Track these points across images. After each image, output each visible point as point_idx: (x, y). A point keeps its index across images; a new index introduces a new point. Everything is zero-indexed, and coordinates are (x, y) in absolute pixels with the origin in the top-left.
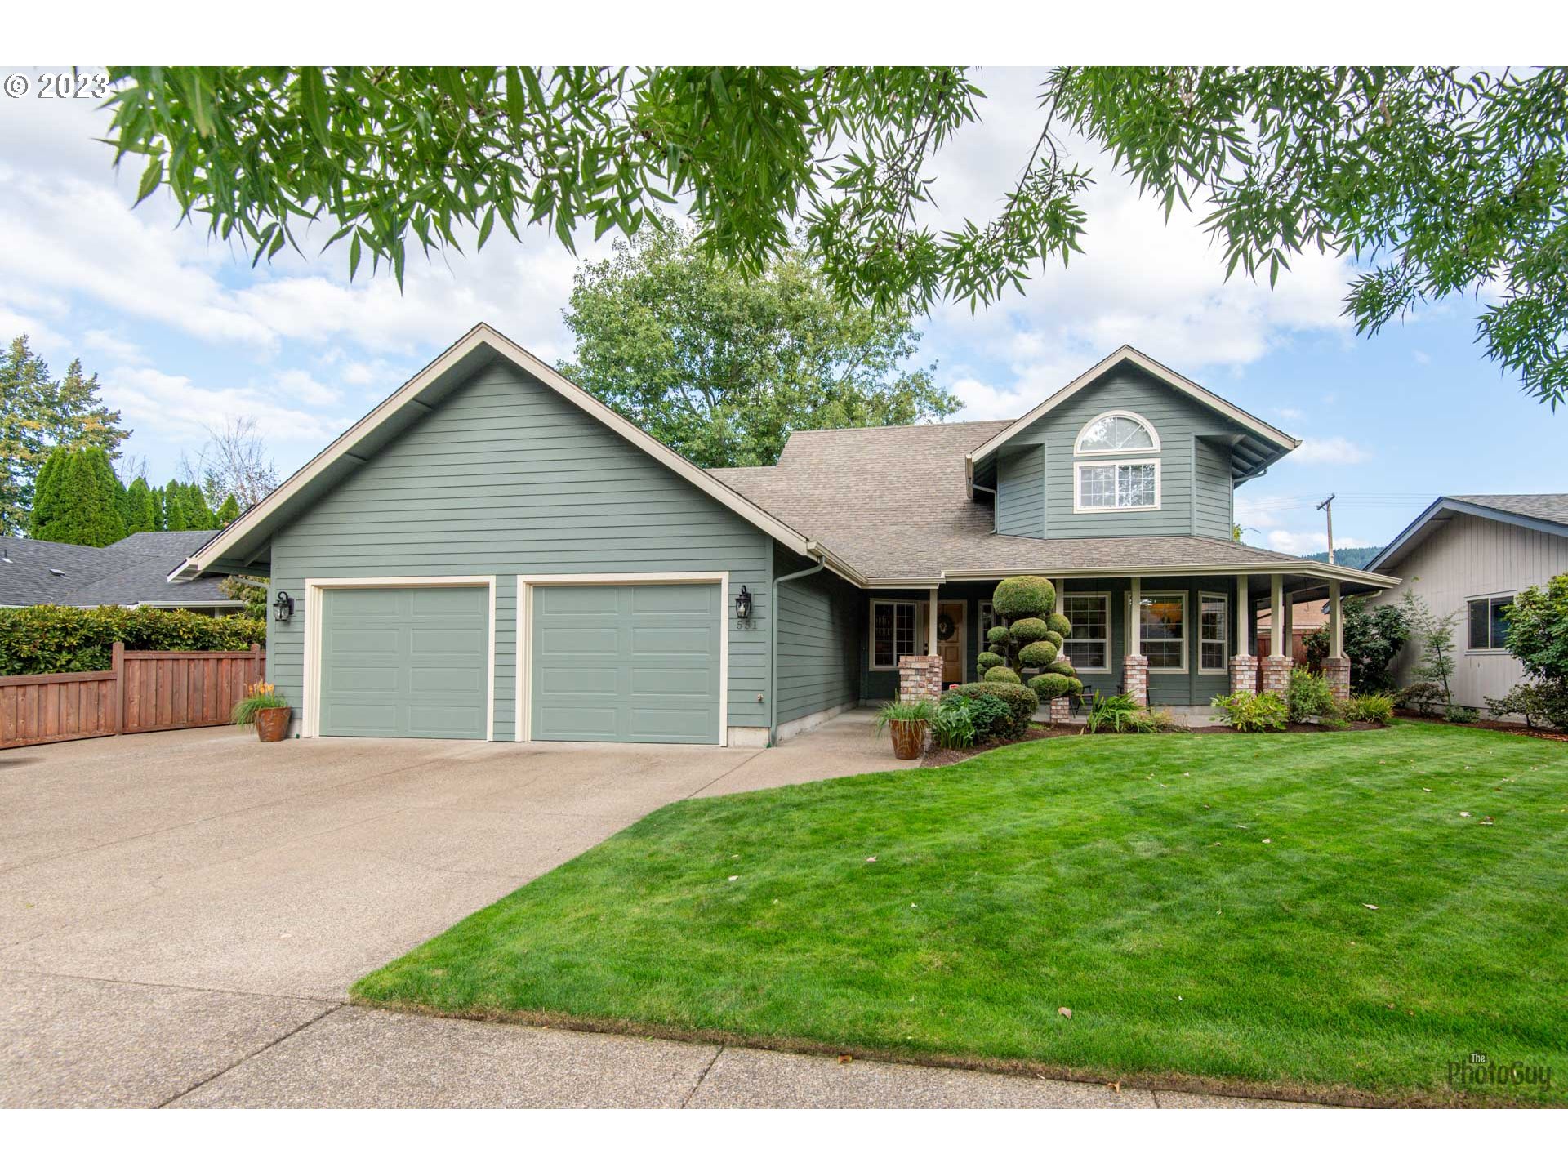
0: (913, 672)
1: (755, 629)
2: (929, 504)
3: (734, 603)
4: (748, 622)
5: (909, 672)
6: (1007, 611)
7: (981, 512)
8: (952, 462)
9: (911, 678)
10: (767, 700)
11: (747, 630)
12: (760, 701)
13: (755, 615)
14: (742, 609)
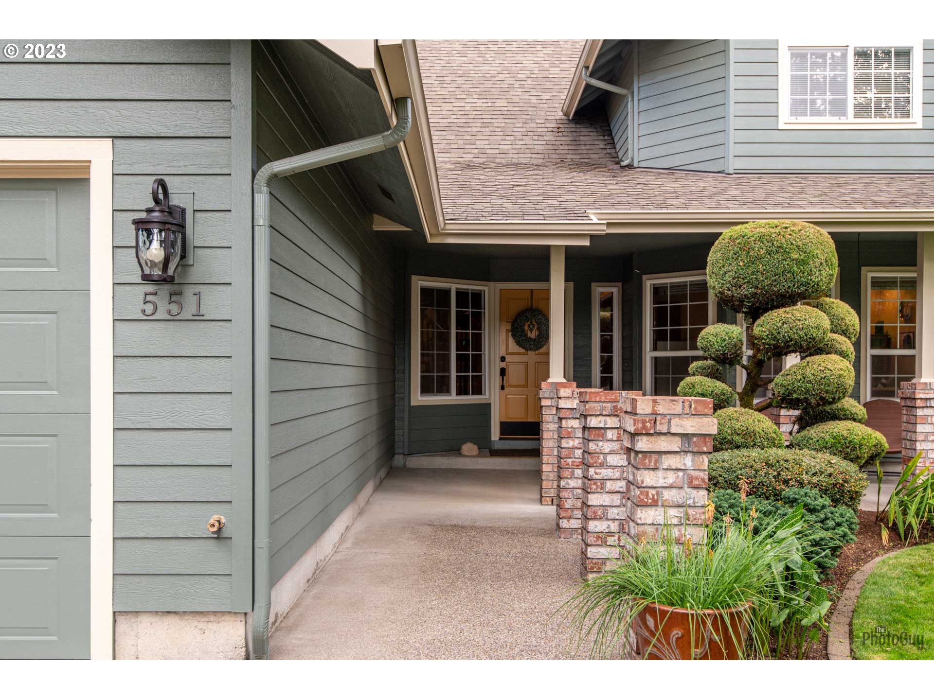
0: (675, 444)
1: (198, 318)
2: (499, 122)
3: (129, 235)
4: (176, 296)
5: (663, 444)
6: (747, 290)
7: (590, 137)
8: (526, 63)
9: (668, 461)
10: (239, 532)
11: (173, 319)
12: (219, 535)
13: (197, 273)
14: (155, 251)
